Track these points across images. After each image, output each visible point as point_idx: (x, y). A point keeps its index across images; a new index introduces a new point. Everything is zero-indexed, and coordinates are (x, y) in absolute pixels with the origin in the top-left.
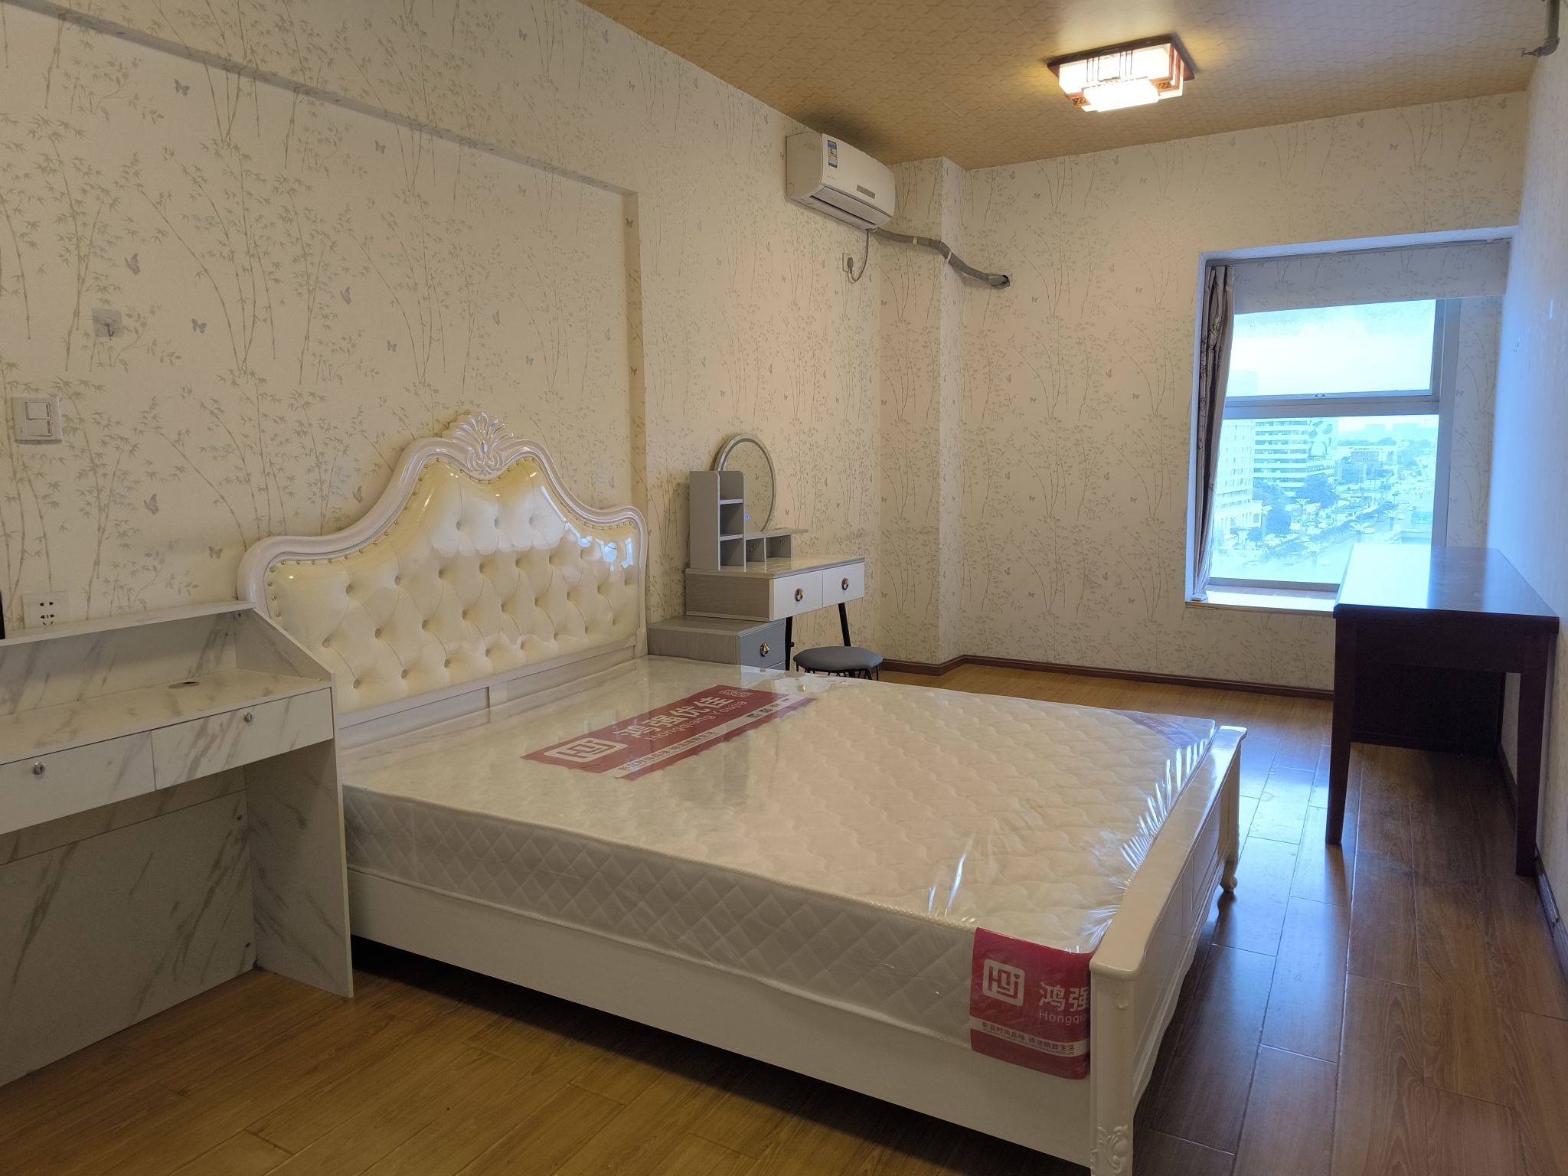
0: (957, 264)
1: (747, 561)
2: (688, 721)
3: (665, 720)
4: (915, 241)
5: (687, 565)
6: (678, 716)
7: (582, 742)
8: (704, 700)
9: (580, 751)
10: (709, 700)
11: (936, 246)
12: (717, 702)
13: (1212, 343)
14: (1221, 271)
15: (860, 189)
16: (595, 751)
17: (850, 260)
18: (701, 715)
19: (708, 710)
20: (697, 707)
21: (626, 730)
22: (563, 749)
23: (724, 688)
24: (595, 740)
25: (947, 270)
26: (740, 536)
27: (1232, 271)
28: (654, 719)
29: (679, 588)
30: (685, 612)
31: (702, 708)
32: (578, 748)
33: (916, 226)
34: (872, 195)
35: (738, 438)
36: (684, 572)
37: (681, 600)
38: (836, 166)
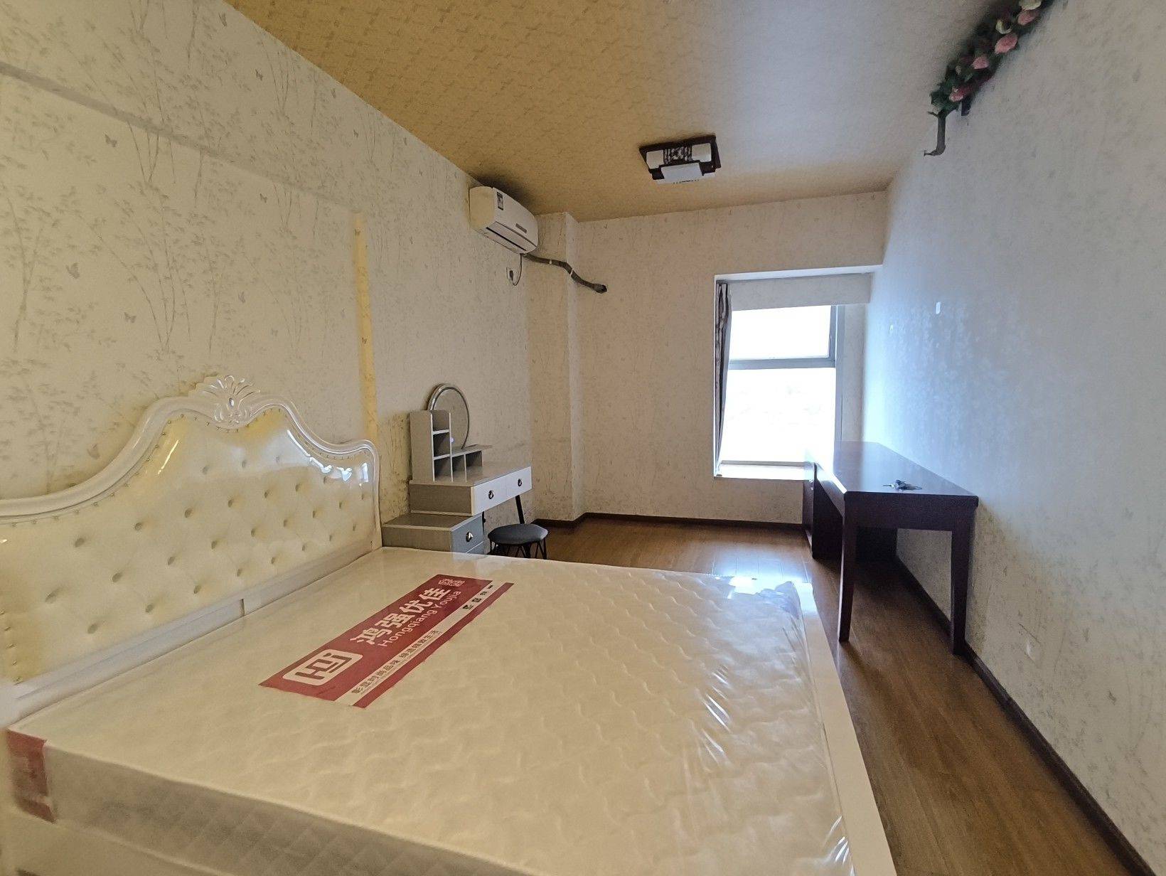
0: (575, 277)
1: (453, 471)
2: (413, 619)
3: (396, 619)
4: (550, 263)
5: (410, 478)
6: (406, 613)
7: (320, 656)
8: (426, 592)
9: (318, 669)
10: (431, 591)
11: (563, 265)
12: (438, 594)
13: (721, 327)
14: (724, 286)
15: (517, 226)
16: (333, 667)
17: (511, 272)
18: (426, 609)
19: (431, 603)
20: (422, 601)
21: (362, 636)
22: (301, 669)
23: (440, 577)
24: (334, 652)
25: (570, 280)
26: (448, 455)
27: (729, 287)
28: (386, 619)
29: (405, 494)
30: (410, 511)
31: (425, 602)
32: (317, 665)
33: (550, 253)
34: (525, 231)
35: (444, 387)
36: (408, 482)
37: (406, 502)
38: (502, 209)
